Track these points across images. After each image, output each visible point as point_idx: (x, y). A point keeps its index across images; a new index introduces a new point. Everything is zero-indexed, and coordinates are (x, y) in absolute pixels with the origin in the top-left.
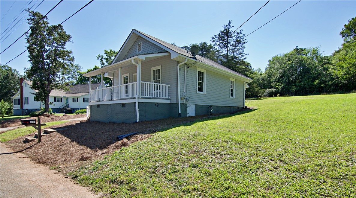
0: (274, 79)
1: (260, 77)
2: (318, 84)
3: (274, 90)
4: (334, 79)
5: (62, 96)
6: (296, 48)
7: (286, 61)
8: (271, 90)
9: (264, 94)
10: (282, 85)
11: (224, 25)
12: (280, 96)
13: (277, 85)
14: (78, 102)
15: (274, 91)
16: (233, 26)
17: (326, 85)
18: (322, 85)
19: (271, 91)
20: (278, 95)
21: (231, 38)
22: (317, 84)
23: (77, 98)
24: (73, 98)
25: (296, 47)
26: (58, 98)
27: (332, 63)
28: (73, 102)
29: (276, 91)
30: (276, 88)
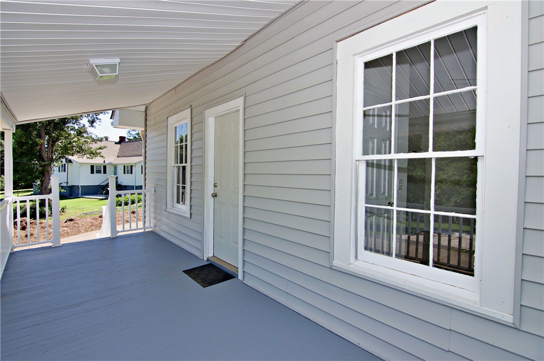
5: (106, 162)
14: (131, 173)
23: (131, 166)
24: (124, 166)
26: (99, 166)
28: (124, 173)
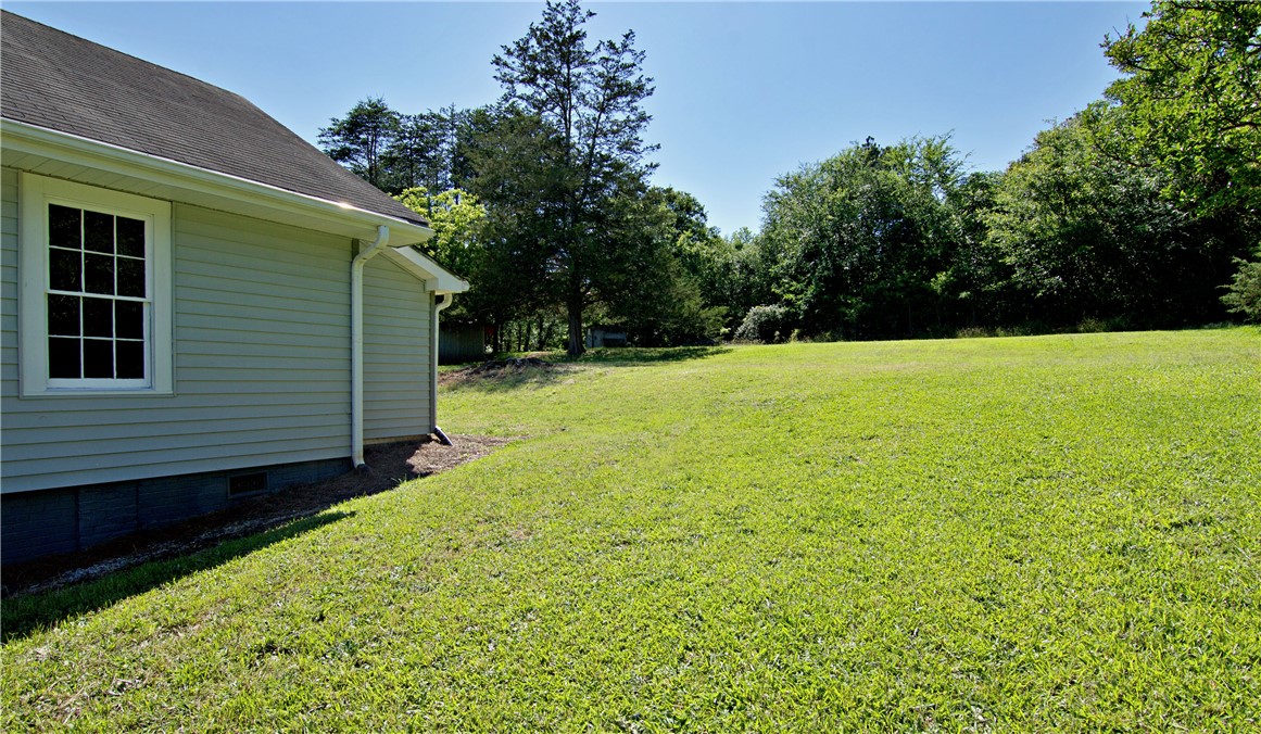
0: (782, 267)
1: (734, 258)
2: (947, 286)
3: (782, 310)
4: (1010, 270)
6: (868, 144)
7: (826, 190)
8: (768, 309)
9: (740, 329)
10: (811, 291)
11: (549, 4)
12: (800, 337)
13: (792, 289)
15: (780, 317)
16: (591, 14)
17: (977, 293)
18: (963, 295)
19: (768, 316)
20: (796, 331)
21: (582, 70)
22: (943, 291)
25: (868, 140)
27: (999, 202)
29: (787, 314)
30: (789, 303)
